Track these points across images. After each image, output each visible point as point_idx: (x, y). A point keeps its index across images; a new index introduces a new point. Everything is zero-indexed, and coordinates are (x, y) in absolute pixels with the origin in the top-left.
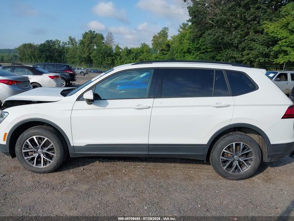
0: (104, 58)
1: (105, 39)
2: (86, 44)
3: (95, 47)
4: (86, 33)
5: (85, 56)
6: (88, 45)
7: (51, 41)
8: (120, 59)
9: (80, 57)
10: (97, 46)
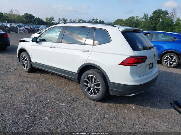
0: (166, 27)
1: (169, 14)
2: (154, 18)
3: (161, 20)
4: (156, 11)
5: (152, 26)
6: (156, 19)
7: (132, 17)
8: (178, 28)
9: (148, 27)
10: (162, 19)
